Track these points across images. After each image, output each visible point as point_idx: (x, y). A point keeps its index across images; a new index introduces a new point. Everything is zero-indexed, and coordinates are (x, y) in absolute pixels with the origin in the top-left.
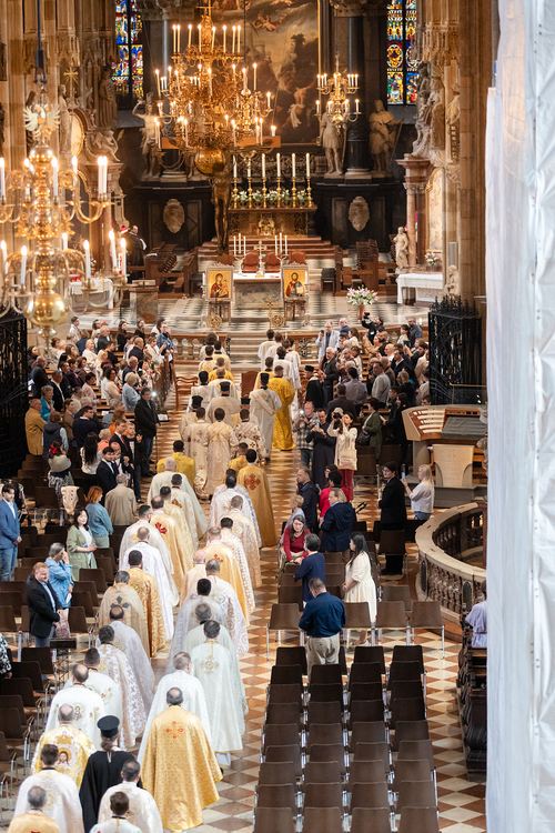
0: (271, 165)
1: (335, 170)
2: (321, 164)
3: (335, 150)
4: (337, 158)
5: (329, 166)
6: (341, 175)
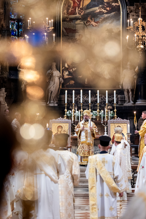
0: (94, 99)
1: (129, 102)
2: (121, 99)
3: (130, 90)
4: (131, 94)
5: (126, 100)
6: (133, 104)
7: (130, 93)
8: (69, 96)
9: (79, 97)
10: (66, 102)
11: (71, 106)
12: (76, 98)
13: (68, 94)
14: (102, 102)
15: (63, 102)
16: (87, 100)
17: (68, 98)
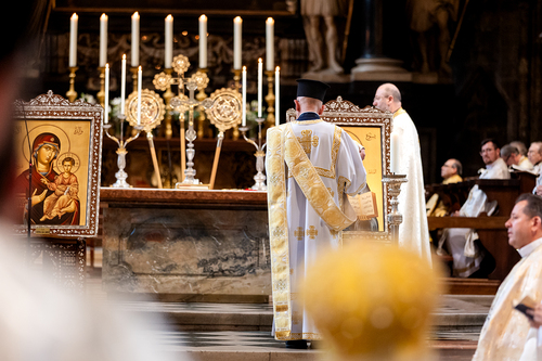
1: (325, 66)
2: (292, 57)
3: (328, 20)
4: (334, 37)
5: (312, 57)
6: (340, 74)
7: (330, 32)
8: (84, 39)
9: (125, 46)
10: (73, 62)
11: (91, 81)
12: (114, 50)
13: (80, 31)
14: (217, 66)
15: (61, 61)
16: (157, 55)
17: (81, 48)
